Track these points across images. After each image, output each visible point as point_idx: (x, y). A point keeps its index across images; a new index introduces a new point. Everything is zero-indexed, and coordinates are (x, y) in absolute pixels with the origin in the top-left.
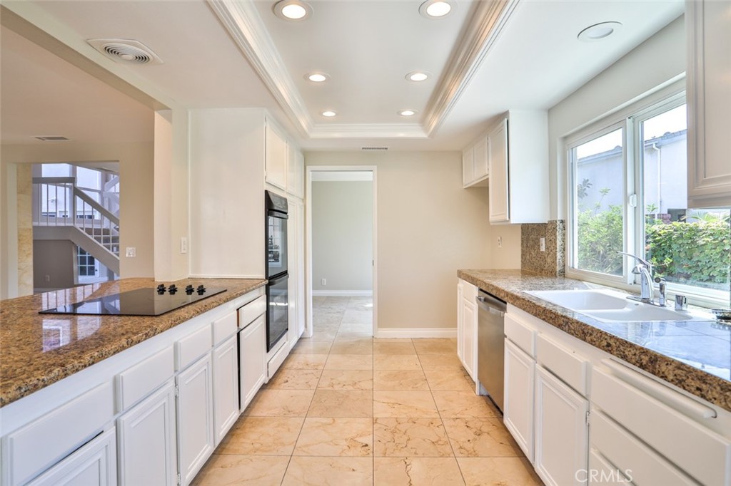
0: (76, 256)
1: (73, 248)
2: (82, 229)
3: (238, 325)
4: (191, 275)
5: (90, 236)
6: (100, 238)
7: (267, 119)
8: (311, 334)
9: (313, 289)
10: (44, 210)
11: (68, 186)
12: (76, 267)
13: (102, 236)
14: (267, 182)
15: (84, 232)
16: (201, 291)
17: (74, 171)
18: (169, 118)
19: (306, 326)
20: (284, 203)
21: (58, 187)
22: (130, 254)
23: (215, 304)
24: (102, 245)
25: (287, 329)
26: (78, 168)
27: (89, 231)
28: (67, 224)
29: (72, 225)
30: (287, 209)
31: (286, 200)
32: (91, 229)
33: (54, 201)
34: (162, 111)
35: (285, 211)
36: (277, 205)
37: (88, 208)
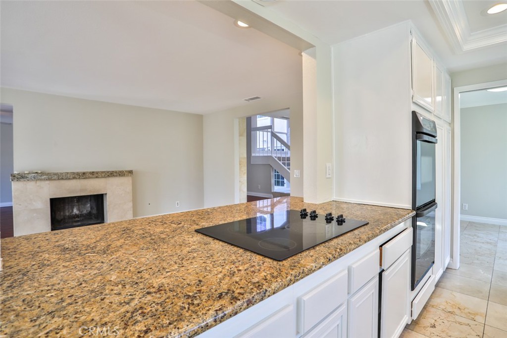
0: (273, 174)
1: (271, 169)
2: (276, 157)
3: (381, 265)
4: (334, 198)
5: (280, 162)
6: (285, 163)
7: (413, 32)
8: (458, 265)
9: (461, 214)
10: (258, 147)
11: (269, 132)
12: (273, 181)
13: (286, 162)
14: (413, 102)
15: (276, 159)
16: (341, 221)
17: (273, 122)
18: (313, 55)
19: (452, 257)
20: (432, 125)
21: (264, 133)
22: (296, 175)
23: (353, 246)
24: (286, 168)
25: (434, 262)
26: (275, 119)
27: (279, 158)
28: (269, 155)
29: (271, 155)
30: (436, 132)
31: (434, 123)
32: (280, 157)
33: (262, 141)
34: (307, 51)
35: (433, 134)
36: (426, 128)
37: (279, 144)
